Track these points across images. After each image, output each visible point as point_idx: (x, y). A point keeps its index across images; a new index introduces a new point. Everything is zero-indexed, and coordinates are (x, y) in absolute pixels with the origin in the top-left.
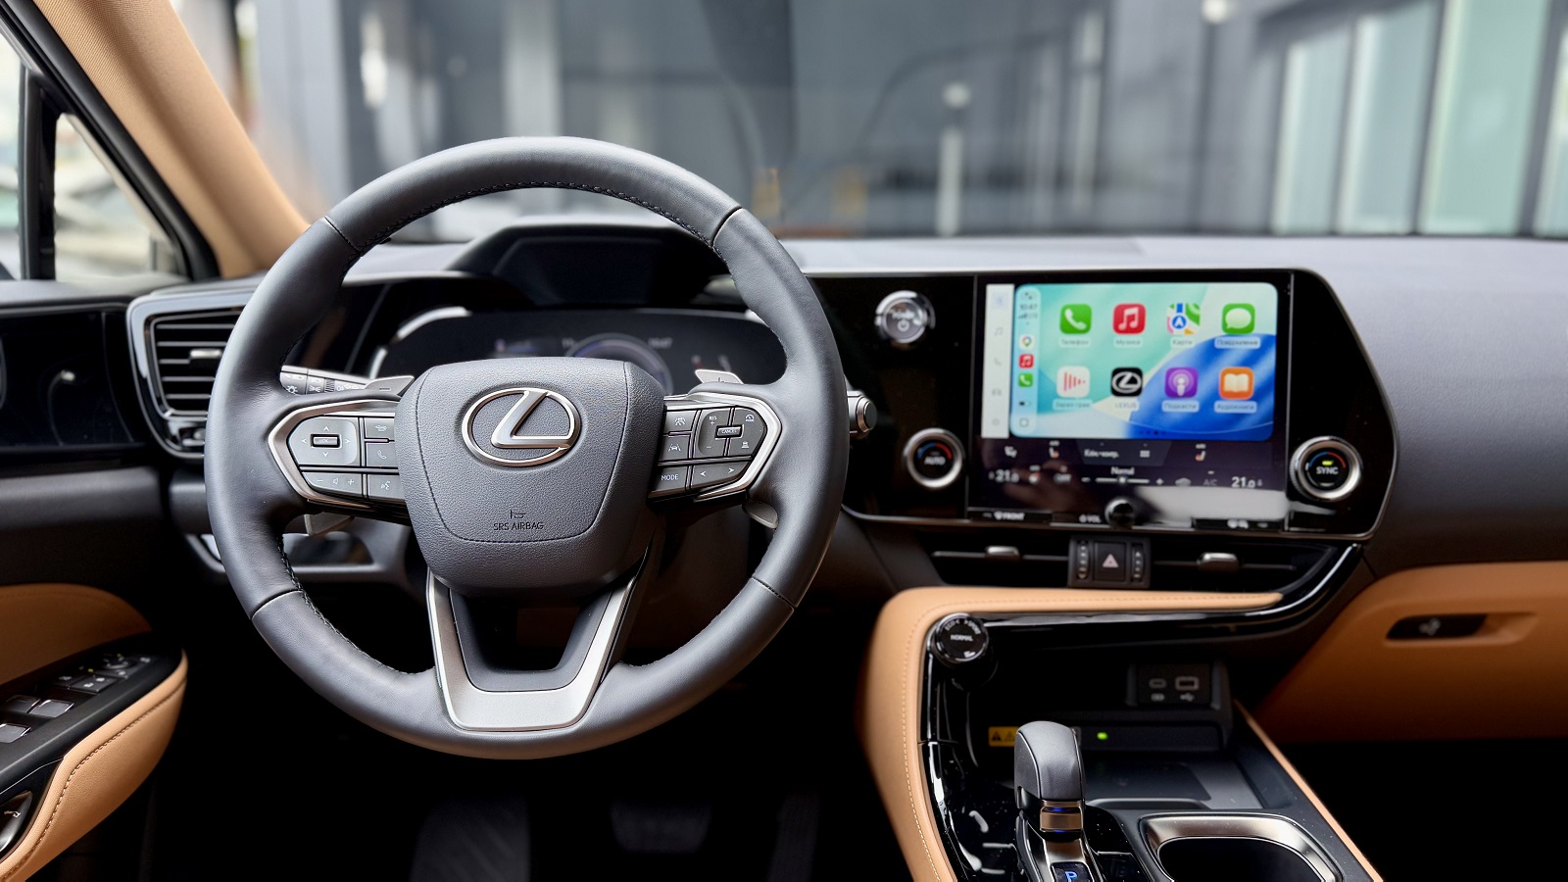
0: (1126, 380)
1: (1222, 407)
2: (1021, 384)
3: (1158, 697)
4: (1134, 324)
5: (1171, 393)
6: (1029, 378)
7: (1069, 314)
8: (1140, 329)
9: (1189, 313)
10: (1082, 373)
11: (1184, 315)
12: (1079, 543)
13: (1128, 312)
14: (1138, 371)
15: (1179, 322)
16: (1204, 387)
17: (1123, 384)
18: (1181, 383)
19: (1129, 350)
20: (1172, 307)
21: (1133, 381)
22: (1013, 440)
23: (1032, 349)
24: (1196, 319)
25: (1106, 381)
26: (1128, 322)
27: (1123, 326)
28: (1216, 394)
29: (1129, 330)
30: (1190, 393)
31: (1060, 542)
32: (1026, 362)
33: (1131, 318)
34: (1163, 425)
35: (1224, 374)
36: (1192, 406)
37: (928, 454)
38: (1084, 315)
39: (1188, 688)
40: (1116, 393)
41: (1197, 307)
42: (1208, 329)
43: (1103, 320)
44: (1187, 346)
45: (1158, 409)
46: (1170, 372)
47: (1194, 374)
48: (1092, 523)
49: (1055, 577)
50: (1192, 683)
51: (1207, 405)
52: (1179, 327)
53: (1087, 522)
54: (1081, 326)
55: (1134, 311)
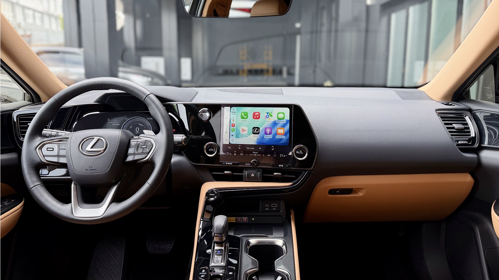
0: (256, 130)
1: (278, 137)
2: (232, 131)
3: (267, 209)
4: (257, 117)
5: (266, 133)
6: (234, 129)
7: (243, 114)
8: (259, 118)
9: (270, 114)
10: (246, 128)
11: (268, 115)
12: (246, 170)
13: (256, 114)
14: (258, 128)
15: (268, 116)
16: (273, 132)
17: (255, 131)
18: (268, 131)
19: (256, 123)
20: (266, 113)
21: (257, 130)
22: (230, 144)
23: (234, 122)
24: (271, 116)
25: (251, 130)
26: (256, 116)
27: (255, 117)
28: (276, 134)
29: (256, 118)
30: (270, 134)
31: (241, 170)
32: (233, 125)
33: (257, 115)
34: (264, 141)
35: (278, 129)
36: (270, 137)
37: (209, 148)
38: (246, 114)
39: (274, 206)
40: (253, 133)
41: (272, 113)
42: (274, 118)
43: (250, 116)
44: (269, 122)
45: (263, 137)
46: (266, 128)
47: (271, 129)
48: (248, 165)
49: (240, 179)
50: (275, 205)
51: (274, 136)
52: (268, 118)
53: (247, 165)
54: (246, 117)
55: (258, 114)
